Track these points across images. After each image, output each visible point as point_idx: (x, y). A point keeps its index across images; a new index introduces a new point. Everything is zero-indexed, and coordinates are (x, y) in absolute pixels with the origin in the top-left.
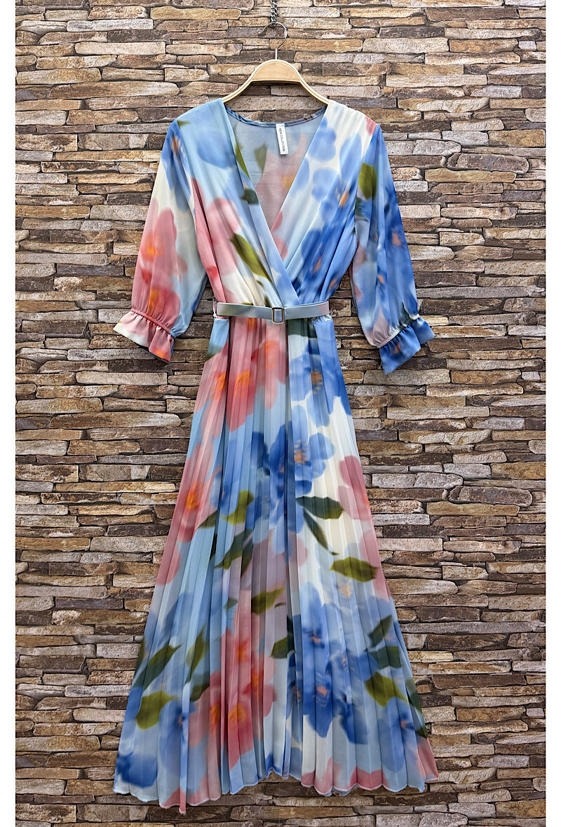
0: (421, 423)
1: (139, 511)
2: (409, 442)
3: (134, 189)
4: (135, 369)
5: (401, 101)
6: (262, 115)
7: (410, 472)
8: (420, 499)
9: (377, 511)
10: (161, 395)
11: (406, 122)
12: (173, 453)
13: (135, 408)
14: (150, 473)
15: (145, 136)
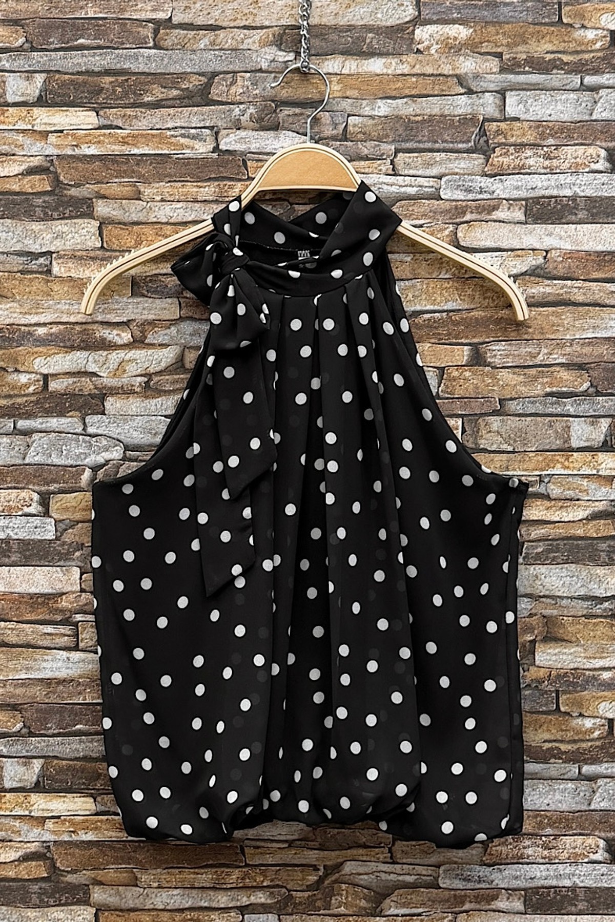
0: (606, 675)
1: (19, 854)
2: (581, 715)
3: (16, 188)
4: (13, 559)
5: (568, 8)
6: (281, 36)
7: (581, 777)
8: (603, 834)
9: (513, 858)
10: (68, 614)
11: (577, 52)
12: (91, 734)
13: (13, 639)
14: (43, 774)
15: (39, 79)
